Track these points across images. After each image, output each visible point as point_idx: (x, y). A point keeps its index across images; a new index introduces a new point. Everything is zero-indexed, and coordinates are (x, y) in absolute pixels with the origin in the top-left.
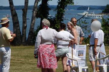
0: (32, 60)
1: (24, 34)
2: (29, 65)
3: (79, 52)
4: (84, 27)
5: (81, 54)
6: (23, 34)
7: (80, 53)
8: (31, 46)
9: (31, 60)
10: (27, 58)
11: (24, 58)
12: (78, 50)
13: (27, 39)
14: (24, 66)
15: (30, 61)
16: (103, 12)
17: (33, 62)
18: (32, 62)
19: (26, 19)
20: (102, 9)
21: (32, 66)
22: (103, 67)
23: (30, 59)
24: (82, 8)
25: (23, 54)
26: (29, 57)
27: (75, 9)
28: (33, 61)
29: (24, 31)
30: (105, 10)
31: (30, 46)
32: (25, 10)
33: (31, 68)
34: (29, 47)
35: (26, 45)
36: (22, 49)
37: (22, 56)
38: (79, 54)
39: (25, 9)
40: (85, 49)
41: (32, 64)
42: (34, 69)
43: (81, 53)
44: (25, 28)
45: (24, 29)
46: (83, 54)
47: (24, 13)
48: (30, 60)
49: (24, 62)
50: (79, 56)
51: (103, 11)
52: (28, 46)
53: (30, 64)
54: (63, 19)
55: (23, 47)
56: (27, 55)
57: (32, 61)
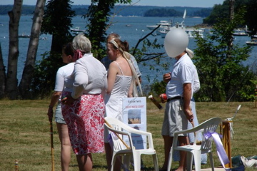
0: (28, 134)
1: (12, 73)
2: (19, 145)
3: (130, 113)
4: (154, 56)
5: (136, 120)
6: (10, 72)
7: (131, 116)
8: (29, 101)
9: (24, 134)
10: (16, 128)
11: (8, 128)
12: (128, 110)
13: (19, 83)
14: (5, 147)
15: (23, 136)
16: (205, 22)
17: (28, 138)
18: (26, 138)
19: (18, 37)
20: (202, 16)
21: (25, 147)
22: (192, 151)
23: (23, 131)
24: (157, 12)
25: (7, 119)
26: (20, 126)
27: (138, 15)
28: (30, 136)
29: (13, 64)
30: (210, 17)
31: (25, 101)
32: (15, 15)
33: (22, 153)
34: (23, 103)
35: (17, 99)
36: (7, 106)
37: (3, 124)
38: (131, 120)
39: (15, 11)
40: (142, 106)
41: (27, 144)
42: (29, 155)
43: (135, 117)
44: (14, 57)
45: (13, 59)
46: (139, 118)
47: (14, 22)
48: (21, 134)
49: (7, 139)
50: (130, 123)
51: (204, 20)
52: (22, 101)
53: (22, 142)
54: (105, 36)
55: (9, 102)
56: (15, 120)
57: (26, 136)
